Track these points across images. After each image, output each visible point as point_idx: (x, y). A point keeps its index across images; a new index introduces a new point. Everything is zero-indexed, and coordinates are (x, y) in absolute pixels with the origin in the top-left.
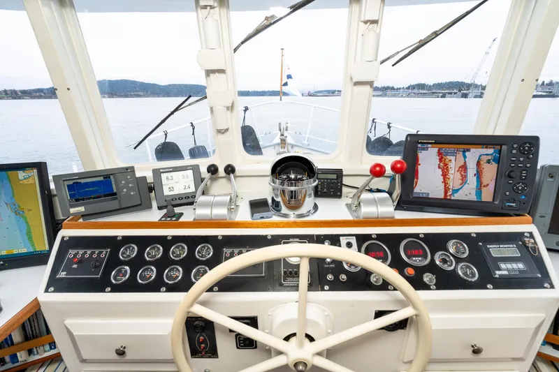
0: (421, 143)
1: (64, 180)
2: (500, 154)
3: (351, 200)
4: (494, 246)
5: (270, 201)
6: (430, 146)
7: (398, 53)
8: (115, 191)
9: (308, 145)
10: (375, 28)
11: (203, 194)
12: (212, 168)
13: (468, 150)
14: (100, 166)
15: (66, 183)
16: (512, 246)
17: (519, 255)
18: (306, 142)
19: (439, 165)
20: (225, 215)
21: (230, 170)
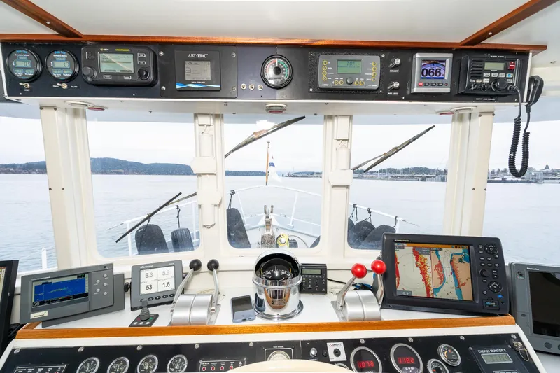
0: (397, 242)
1: (33, 281)
2: (469, 253)
3: (336, 296)
4: (485, 351)
5: (253, 299)
6: (405, 244)
7: (368, 162)
8: (87, 291)
9: (293, 227)
10: (346, 145)
11: (183, 292)
12: (195, 264)
13: (441, 249)
14: (76, 264)
15: (35, 284)
16: (502, 350)
17: (512, 361)
18: (291, 225)
19: (416, 264)
20: (205, 318)
21: (213, 266)
